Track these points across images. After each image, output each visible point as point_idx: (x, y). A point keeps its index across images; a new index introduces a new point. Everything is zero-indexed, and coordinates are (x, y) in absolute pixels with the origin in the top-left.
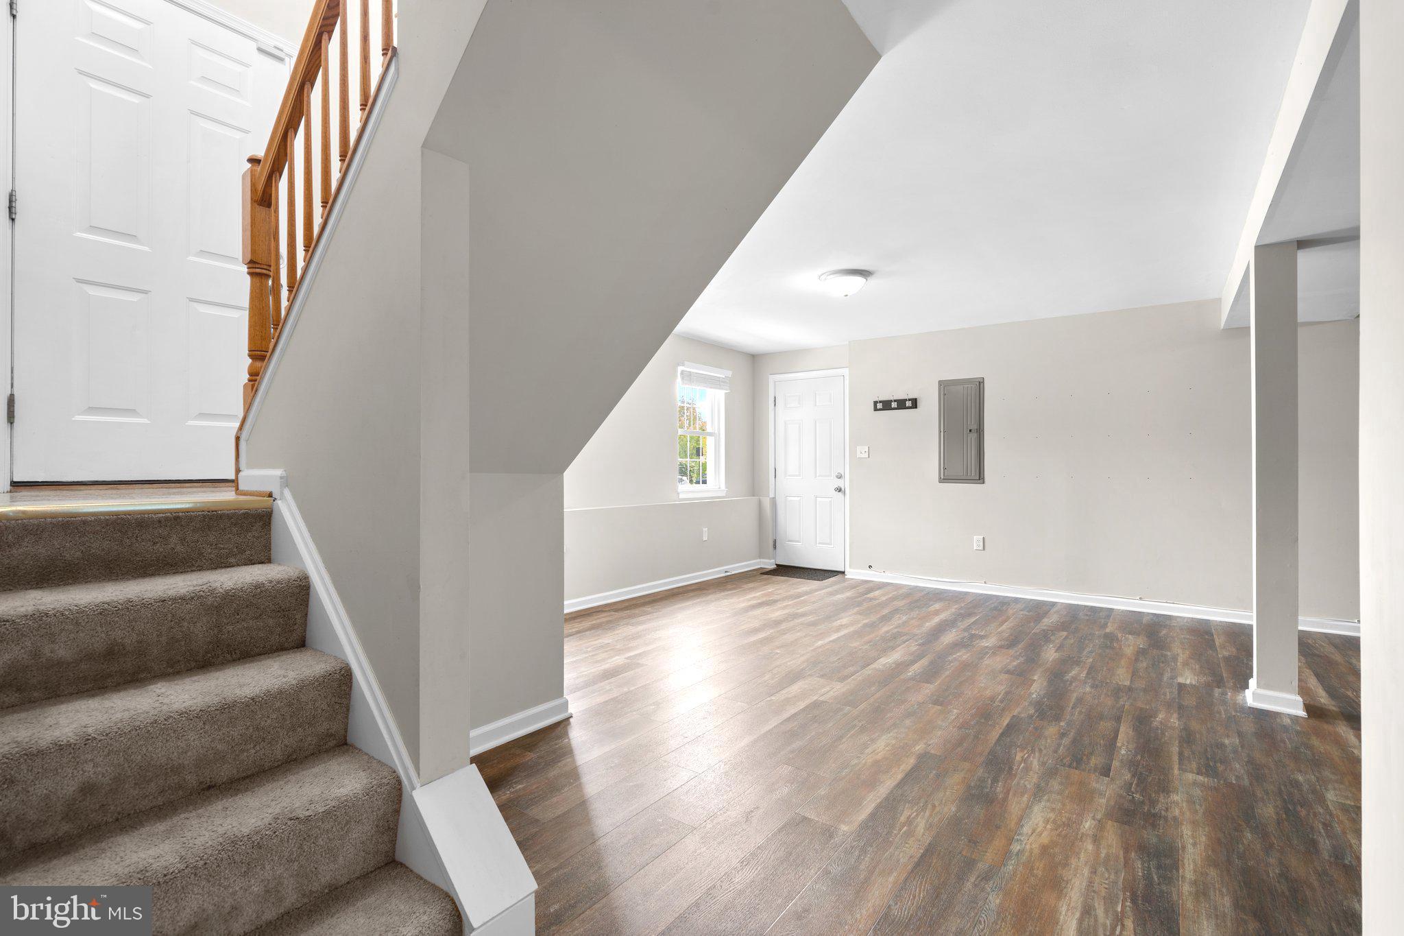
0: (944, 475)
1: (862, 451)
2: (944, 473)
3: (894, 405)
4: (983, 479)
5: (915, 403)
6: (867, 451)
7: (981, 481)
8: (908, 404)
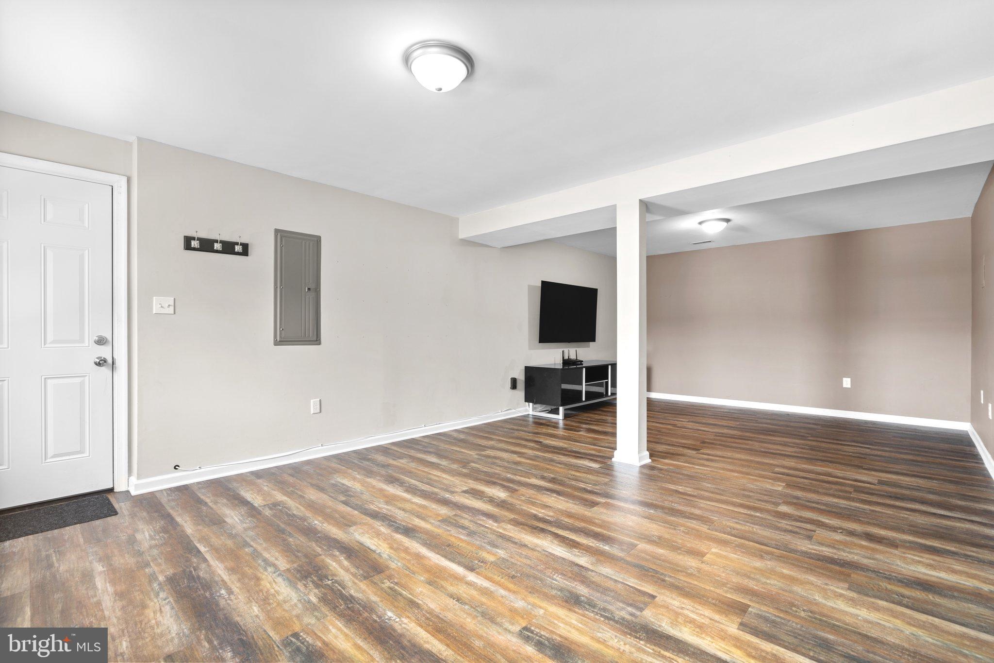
0: (281, 337)
1: (160, 304)
2: (281, 334)
3: (217, 246)
4: (320, 340)
5: (245, 250)
6: (172, 303)
7: (318, 342)
8: (238, 248)
